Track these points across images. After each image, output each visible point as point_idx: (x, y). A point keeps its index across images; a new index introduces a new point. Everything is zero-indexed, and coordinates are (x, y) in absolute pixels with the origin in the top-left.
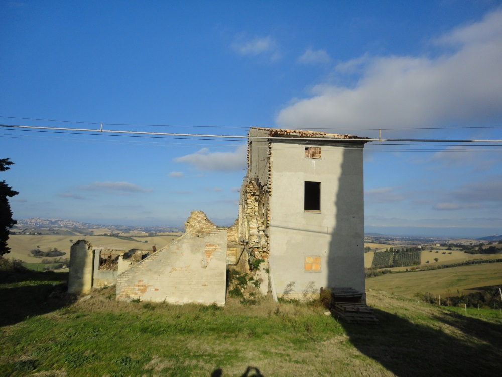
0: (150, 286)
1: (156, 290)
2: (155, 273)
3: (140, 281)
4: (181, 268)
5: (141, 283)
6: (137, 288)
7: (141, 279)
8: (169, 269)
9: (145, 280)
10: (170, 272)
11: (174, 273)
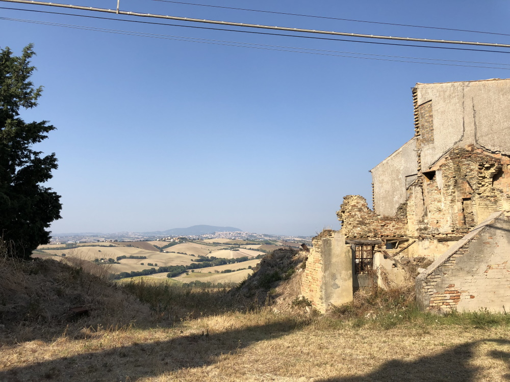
0: (464, 291)
1: (472, 297)
2: (468, 272)
3: (451, 286)
4: (498, 265)
5: (453, 289)
6: (448, 296)
7: (452, 283)
8: (483, 267)
9: (458, 283)
10: (486, 272)
11: (490, 271)
